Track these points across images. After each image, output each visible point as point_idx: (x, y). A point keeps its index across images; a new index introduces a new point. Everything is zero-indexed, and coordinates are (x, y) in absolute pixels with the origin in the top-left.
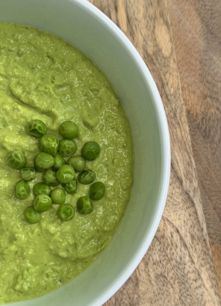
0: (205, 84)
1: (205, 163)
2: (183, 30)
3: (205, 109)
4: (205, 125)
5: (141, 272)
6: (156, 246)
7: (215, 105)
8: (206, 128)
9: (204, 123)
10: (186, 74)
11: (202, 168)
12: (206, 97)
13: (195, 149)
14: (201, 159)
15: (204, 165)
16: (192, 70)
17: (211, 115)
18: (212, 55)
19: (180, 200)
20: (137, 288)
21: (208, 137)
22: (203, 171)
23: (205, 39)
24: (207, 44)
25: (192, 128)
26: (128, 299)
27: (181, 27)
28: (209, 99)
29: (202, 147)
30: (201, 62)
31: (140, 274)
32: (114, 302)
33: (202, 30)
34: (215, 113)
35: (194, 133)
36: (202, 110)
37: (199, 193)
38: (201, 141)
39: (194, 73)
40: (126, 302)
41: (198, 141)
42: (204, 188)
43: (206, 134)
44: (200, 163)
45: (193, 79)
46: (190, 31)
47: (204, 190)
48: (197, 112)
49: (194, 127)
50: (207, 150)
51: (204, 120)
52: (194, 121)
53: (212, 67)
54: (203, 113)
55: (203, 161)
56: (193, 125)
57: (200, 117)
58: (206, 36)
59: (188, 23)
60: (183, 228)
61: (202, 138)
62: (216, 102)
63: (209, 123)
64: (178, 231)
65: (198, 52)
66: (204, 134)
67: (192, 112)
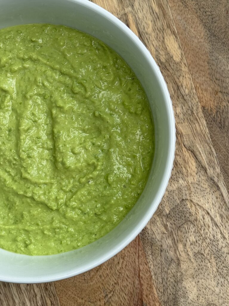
0: (215, 82)
1: (224, 150)
2: (189, 36)
3: (218, 103)
4: (220, 117)
5: (181, 253)
6: (191, 229)
7: (226, 98)
8: (221, 120)
9: (219, 116)
10: (197, 75)
11: (222, 155)
12: (217, 92)
13: (214, 139)
14: (220, 147)
15: (224, 152)
16: (201, 70)
17: (224, 108)
18: (217, 55)
19: (206, 186)
20: (179, 267)
21: (224, 127)
22: (223, 158)
23: (209, 42)
24: (212, 46)
25: (209, 121)
26: (173, 278)
27: (187, 34)
28: (220, 94)
29: (220, 136)
30: (208, 63)
31: (180, 255)
32: (161, 282)
33: (206, 34)
34: (227, 105)
35: (211, 126)
36: (216, 104)
37: (222, 178)
38: (218, 132)
39: (203, 73)
40: (172, 280)
41: (215, 133)
42: (226, 173)
43: (222, 125)
44: (220, 151)
45: (203, 79)
46: (195, 37)
47: (226, 174)
48: (212, 107)
49: (210, 121)
50: (224, 139)
51: (218, 113)
52: (210, 115)
53: (219, 66)
54: (216, 107)
55: (222, 149)
56: (210, 119)
57: (214, 111)
58: (210, 38)
59: (192, 30)
60: (212, 210)
61: (218, 129)
62: (226, 96)
63: (223, 115)
64: (208, 213)
65: (205, 54)
66: (220, 125)
67: (206, 108)
